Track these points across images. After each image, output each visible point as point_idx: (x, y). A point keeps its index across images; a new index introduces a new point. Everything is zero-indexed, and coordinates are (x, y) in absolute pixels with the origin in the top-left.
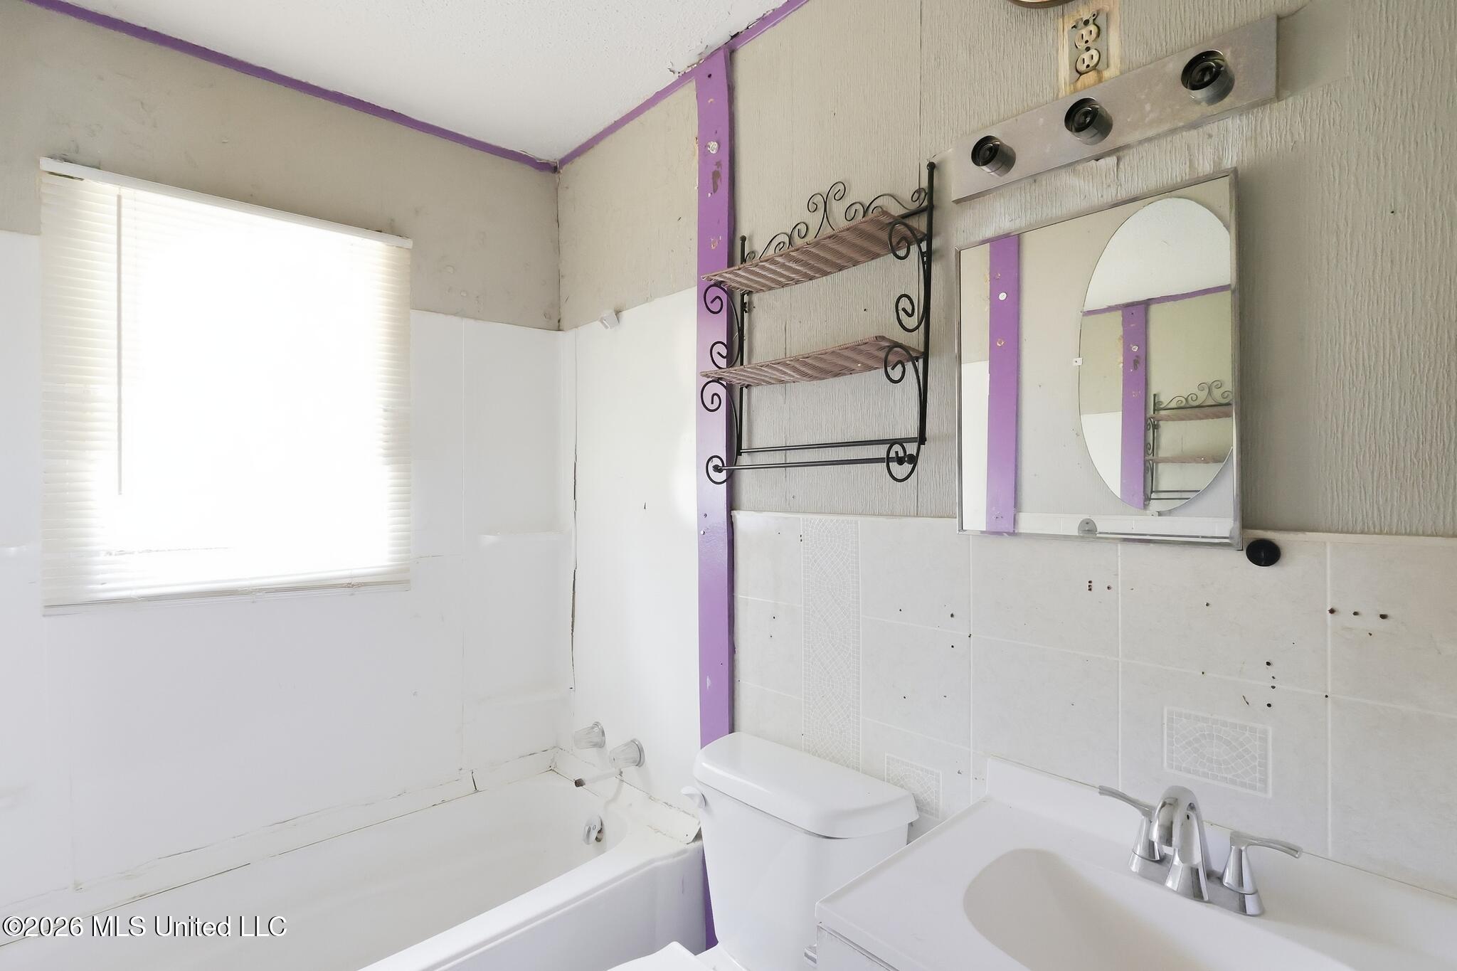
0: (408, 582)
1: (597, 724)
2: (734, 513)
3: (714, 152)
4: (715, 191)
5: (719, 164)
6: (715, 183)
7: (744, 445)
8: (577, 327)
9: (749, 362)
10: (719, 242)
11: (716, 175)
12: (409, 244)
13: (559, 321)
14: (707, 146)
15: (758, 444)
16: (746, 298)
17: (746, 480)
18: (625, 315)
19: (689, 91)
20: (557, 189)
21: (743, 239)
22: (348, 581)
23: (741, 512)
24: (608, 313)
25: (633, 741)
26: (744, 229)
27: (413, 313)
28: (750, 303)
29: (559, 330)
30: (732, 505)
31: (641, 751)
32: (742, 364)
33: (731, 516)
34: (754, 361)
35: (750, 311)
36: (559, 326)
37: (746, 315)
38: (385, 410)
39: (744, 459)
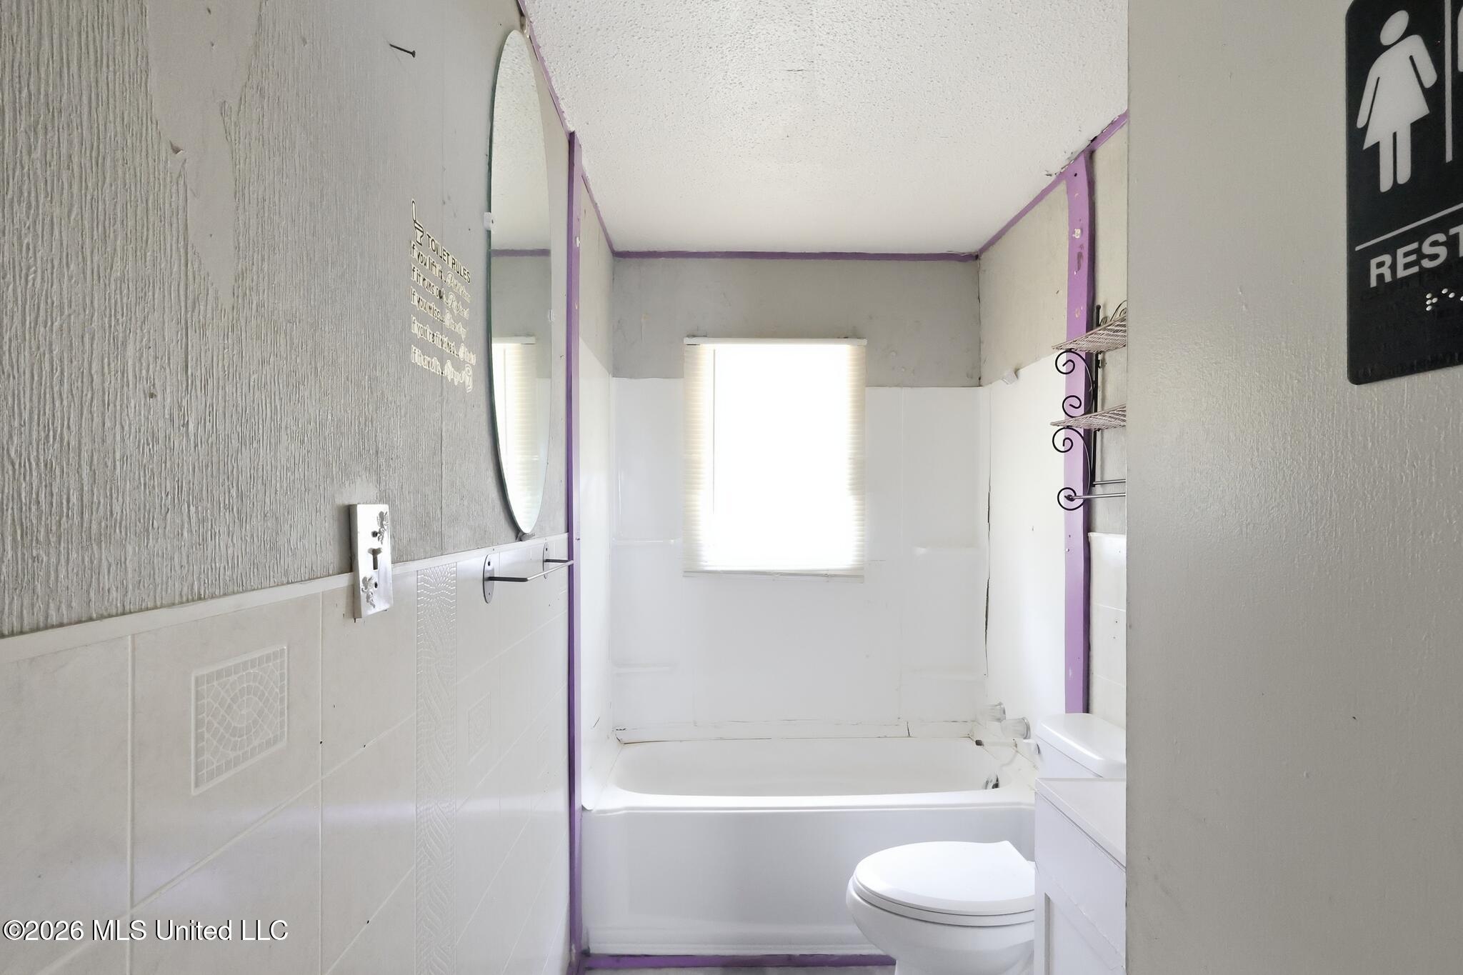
0: (862, 577)
1: (1000, 704)
2: (1091, 535)
3: (1078, 237)
4: (1079, 268)
5: (1081, 247)
6: (1079, 262)
7: (1098, 478)
8: (991, 383)
9: (1103, 409)
10: (1081, 313)
11: (1080, 256)
12: (864, 342)
13: (980, 379)
14: (1074, 232)
15: (1108, 477)
16: (1100, 357)
17: (1100, 507)
18: (1021, 372)
19: (1062, 187)
20: (978, 272)
21: (1099, 308)
22: (825, 572)
23: (1094, 533)
24: (1008, 372)
25: (1023, 719)
26: (1100, 301)
27: (867, 388)
28: (1104, 360)
29: (980, 386)
30: (1088, 527)
31: (1028, 728)
32: (1096, 411)
33: (1088, 537)
34: (1105, 408)
35: (1103, 366)
36: (980, 382)
37: (1100, 370)
38: (850, 459)
39: (1098, 490)
